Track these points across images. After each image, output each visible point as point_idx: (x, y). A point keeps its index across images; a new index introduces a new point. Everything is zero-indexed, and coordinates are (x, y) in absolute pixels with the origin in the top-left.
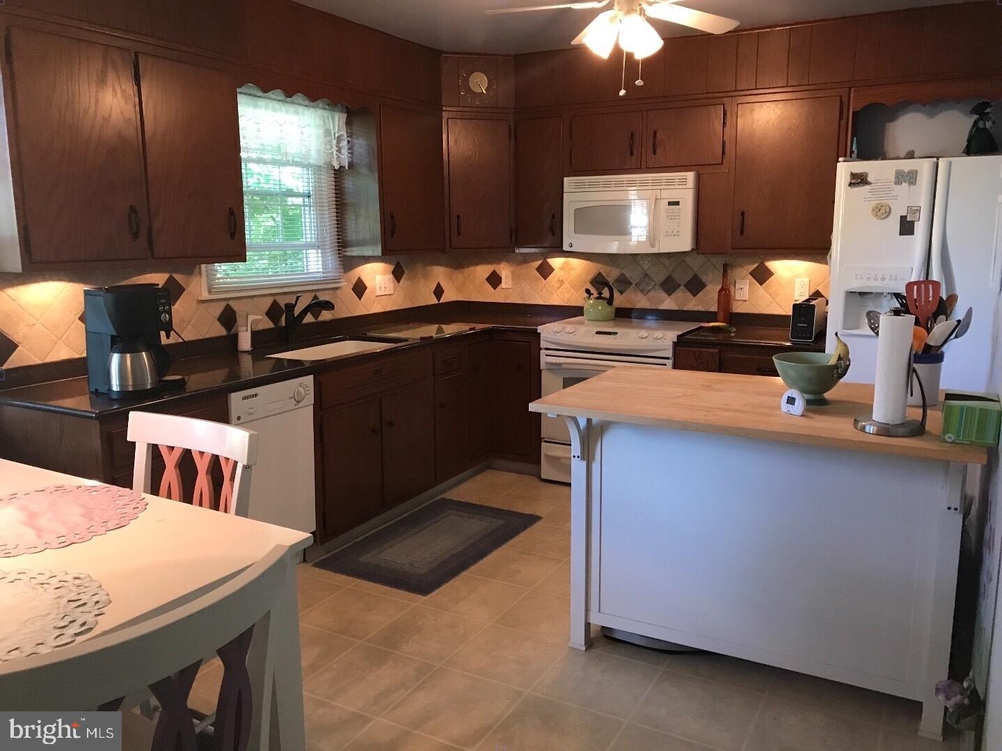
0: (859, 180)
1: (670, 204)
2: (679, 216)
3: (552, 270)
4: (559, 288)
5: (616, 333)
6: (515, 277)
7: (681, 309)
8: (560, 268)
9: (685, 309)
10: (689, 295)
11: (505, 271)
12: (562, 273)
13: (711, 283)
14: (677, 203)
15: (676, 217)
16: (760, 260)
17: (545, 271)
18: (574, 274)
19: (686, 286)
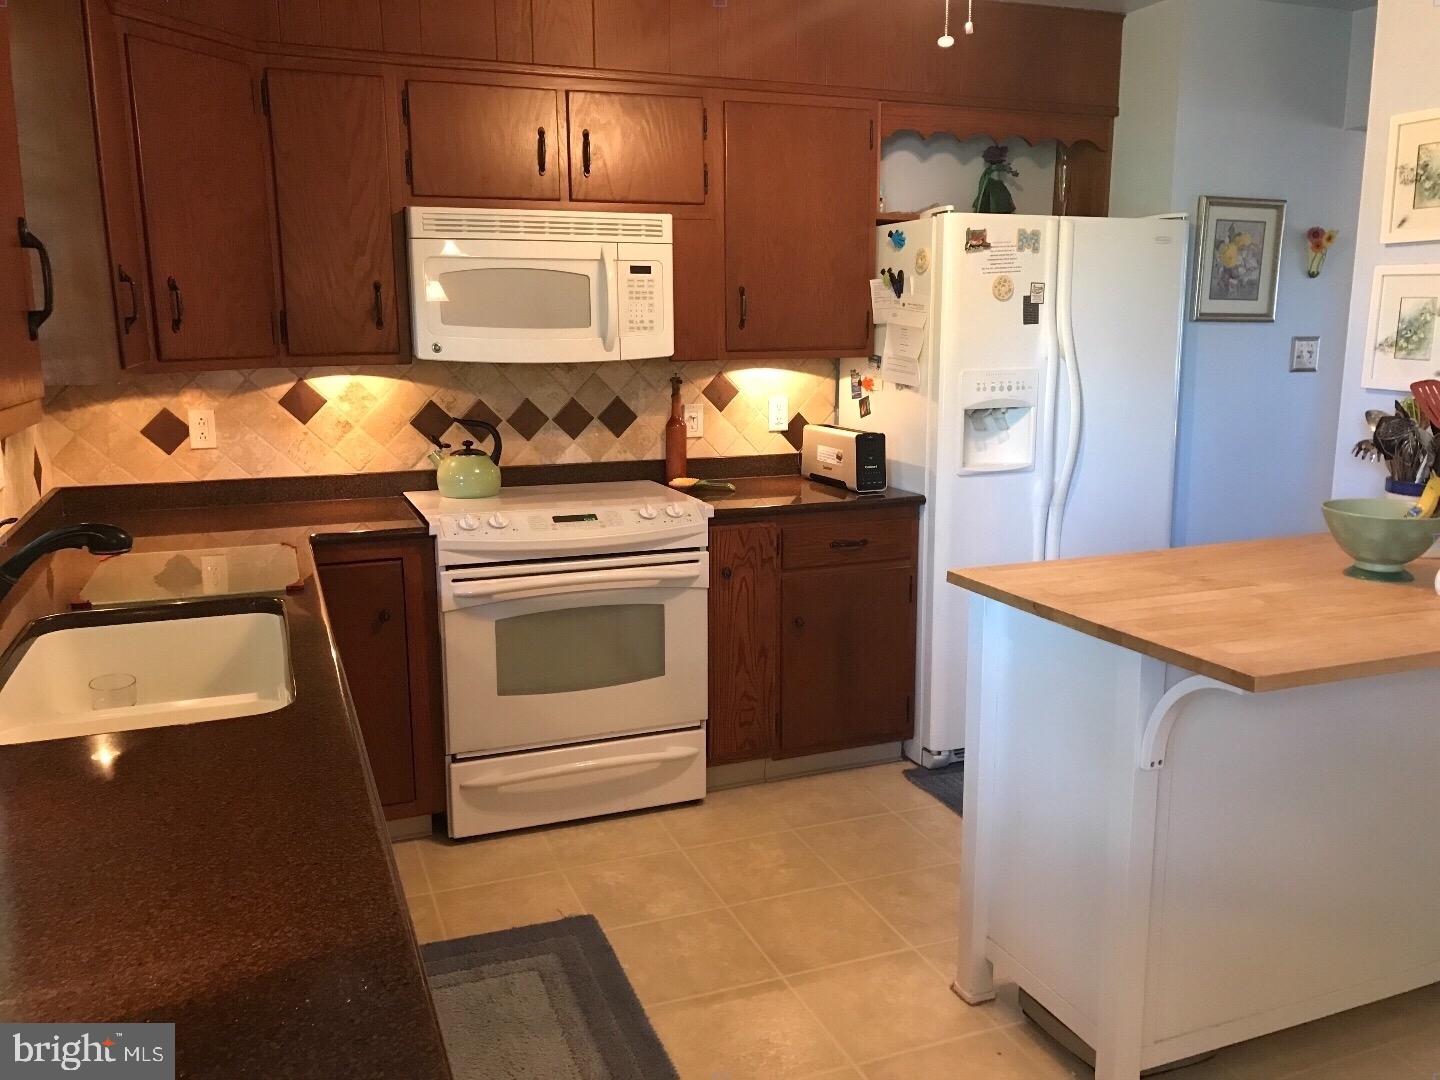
0: (976, 241)
1: (635, 270)
2: (651, 293)
3: (320, 402)
4: (339, 439)
5: (593, 517)
6: (223, 422)
7: (596, 460)
8: (341, 398)
9: (604, 459)
10: (608, 434)
11: (196, 410)
12: (346, 407)
13: (644, 411)
14: (647, 270)
15: (641, 295)
16: (717, 371)
17: (303, 406)
18: (373, 408)
19: (602, 418)
